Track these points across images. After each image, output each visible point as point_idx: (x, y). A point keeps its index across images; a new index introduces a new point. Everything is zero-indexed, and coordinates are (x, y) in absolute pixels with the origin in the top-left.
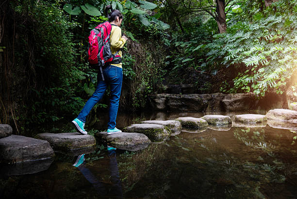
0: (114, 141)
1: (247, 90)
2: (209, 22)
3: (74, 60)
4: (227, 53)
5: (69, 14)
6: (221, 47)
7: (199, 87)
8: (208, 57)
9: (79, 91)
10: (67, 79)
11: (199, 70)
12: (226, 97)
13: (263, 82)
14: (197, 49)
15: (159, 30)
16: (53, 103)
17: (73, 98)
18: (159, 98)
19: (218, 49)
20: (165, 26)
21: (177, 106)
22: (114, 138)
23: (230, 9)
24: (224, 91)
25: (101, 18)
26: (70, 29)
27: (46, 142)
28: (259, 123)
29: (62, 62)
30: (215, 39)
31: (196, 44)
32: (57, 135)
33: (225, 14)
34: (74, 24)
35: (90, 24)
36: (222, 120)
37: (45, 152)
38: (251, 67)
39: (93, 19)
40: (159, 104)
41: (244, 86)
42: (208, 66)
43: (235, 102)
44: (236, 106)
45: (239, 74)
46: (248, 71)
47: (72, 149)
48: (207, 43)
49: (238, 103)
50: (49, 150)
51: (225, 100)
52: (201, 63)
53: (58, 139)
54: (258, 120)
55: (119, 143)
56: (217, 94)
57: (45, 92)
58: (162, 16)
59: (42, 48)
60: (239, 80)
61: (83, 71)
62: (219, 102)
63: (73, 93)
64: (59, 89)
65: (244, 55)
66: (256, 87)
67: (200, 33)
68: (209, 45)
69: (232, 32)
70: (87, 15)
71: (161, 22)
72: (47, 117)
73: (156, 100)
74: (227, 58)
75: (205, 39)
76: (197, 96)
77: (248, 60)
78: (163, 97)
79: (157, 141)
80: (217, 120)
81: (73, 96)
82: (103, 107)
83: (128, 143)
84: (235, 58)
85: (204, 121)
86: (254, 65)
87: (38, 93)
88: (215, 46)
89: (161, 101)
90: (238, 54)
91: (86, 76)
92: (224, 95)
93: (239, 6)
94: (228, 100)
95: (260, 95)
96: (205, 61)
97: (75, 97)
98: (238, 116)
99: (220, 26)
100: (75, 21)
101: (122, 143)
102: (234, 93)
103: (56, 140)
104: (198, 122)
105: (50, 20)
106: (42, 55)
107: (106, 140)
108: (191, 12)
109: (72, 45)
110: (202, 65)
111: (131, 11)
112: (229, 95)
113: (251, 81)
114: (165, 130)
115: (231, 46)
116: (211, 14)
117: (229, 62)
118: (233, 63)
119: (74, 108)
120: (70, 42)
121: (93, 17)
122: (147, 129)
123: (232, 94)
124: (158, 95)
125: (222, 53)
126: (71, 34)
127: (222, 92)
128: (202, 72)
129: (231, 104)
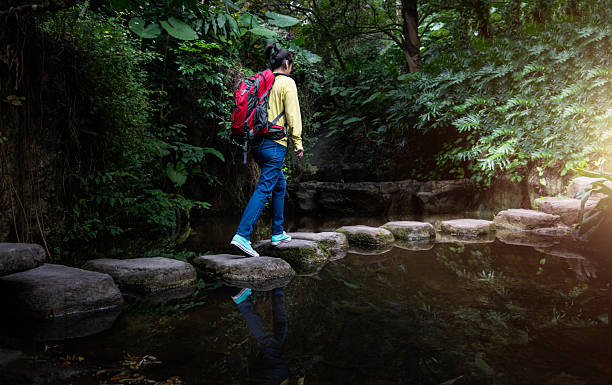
0: (229, 273)
1: (460, 174)
2: (390, 52)
3: (149, 121)
4: (424, 109)
5: (139, 38)
6: (413, 98)
7: (374, 169)
8: (389, 115)
9: (158, 178)
10: (137, 156)
11: (373, 138)
12: (422, 187)
13: (488, 160)
14: (369, 100)
15: (303, 66)
16: (113, 201)
17: (147, 191)
18: (304, 190)
19: (408, 100)
20: (314, 59)
21: (336, 204)
22: (230, 268)
23: (427, 30)
24: (419, 176)
25: (197, 44)
26: (141, 64)
27: (107, 276)
28: (482, 234)
29: (128, 124)
30: (401, 82)
31: (368, 91)
32: (124, 263)
33: (419, 38)
34: (150, 54)
35: (178, 54)
36: (419, 231)
37: (107, 296)
38: (466, 133)
39: (184, 47)
40: (303, 201)
41: (454, 166)
42: (390, 131)
43: (439, 196)
44: (440, 203)
45: (446, 146)
46: (460, 140)
47: (154, 288)
48: (387, 90)
49: (445, 199)
50: (113, 291)
51: (422, 193)
52: (377, 126)
53: (126, 271)
54: (482, 230)
55: (239, 277)
56: (406, 182)
57: (97, 181)
58: (306, 40)
59: (92, 99)
60: (446, 156)
61: (167, 142)
62: (410, 197)
63: (149, 182)
64: (124, 174)
65: (454, 112)
66: (475, 169)
67: (375, 73)
68: (392, 93)
69: (433, 71)
70: (171, 37)
71: (305, 51)
72: (101, 228)
73: (298, 193)
74: (424, 117)
75: (383, 83)
76: (372, 187)
77: (461, 120)
78: (312, 188)
79: (306, 271)
80: (409, 230)
81: (148, 188)
82: (203, 208)
83: (256, 277)
84: (438, 117)
85: (388, 233)
86: (472, 129)
87: (84, 182)
88: (403, 95)
89: (307, 195)
90: (444, 110)
91: (171, 150)
92: (419, 183)
93: (442, 25)
94: (426, 193)
95: (482, 182)
96: (384, 122)
97: (152, 189)
98: (446, 223)
99: (411, 60)
100: (151, 50)
101: (244, 277)
102: (435, 179)
103: (123, 273)
104: (378, 236)
105: (105, 47)
106: (92, 112)
107: (213, 270)
108: (357, 34)
109: (144, 94)
110: (380, 130)
111: (251, 31)
112: (428, 183)
113: (467, 158)
114: (319, 251)
115: (430, 95)
116: (394, 39)
117: (428, 124)
118: (434, 125)
119: (149, 209)
120: (141, 87)
121: (182, 41)
122: (288, 249)
123: (434, 183)
124: (302, 184)
125: (416, 108)
126: (143, 74)
127: (414, 178)
128: (379, 142)
129: (431, 200)
